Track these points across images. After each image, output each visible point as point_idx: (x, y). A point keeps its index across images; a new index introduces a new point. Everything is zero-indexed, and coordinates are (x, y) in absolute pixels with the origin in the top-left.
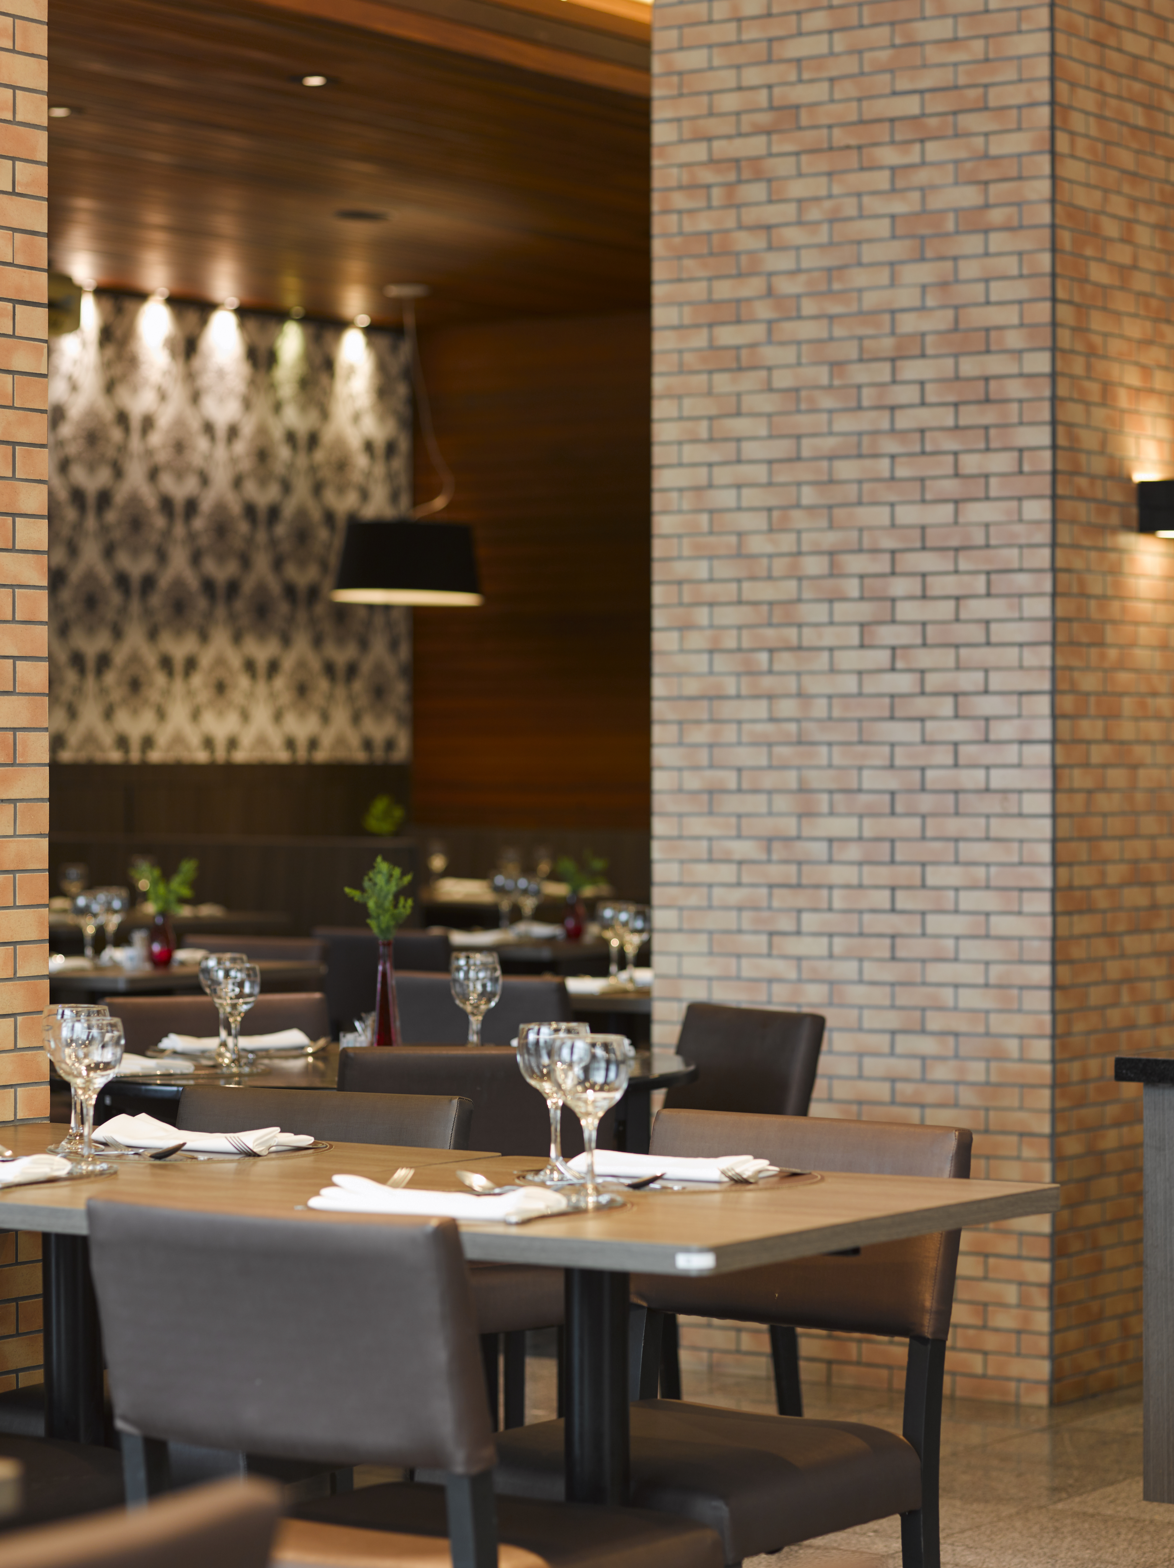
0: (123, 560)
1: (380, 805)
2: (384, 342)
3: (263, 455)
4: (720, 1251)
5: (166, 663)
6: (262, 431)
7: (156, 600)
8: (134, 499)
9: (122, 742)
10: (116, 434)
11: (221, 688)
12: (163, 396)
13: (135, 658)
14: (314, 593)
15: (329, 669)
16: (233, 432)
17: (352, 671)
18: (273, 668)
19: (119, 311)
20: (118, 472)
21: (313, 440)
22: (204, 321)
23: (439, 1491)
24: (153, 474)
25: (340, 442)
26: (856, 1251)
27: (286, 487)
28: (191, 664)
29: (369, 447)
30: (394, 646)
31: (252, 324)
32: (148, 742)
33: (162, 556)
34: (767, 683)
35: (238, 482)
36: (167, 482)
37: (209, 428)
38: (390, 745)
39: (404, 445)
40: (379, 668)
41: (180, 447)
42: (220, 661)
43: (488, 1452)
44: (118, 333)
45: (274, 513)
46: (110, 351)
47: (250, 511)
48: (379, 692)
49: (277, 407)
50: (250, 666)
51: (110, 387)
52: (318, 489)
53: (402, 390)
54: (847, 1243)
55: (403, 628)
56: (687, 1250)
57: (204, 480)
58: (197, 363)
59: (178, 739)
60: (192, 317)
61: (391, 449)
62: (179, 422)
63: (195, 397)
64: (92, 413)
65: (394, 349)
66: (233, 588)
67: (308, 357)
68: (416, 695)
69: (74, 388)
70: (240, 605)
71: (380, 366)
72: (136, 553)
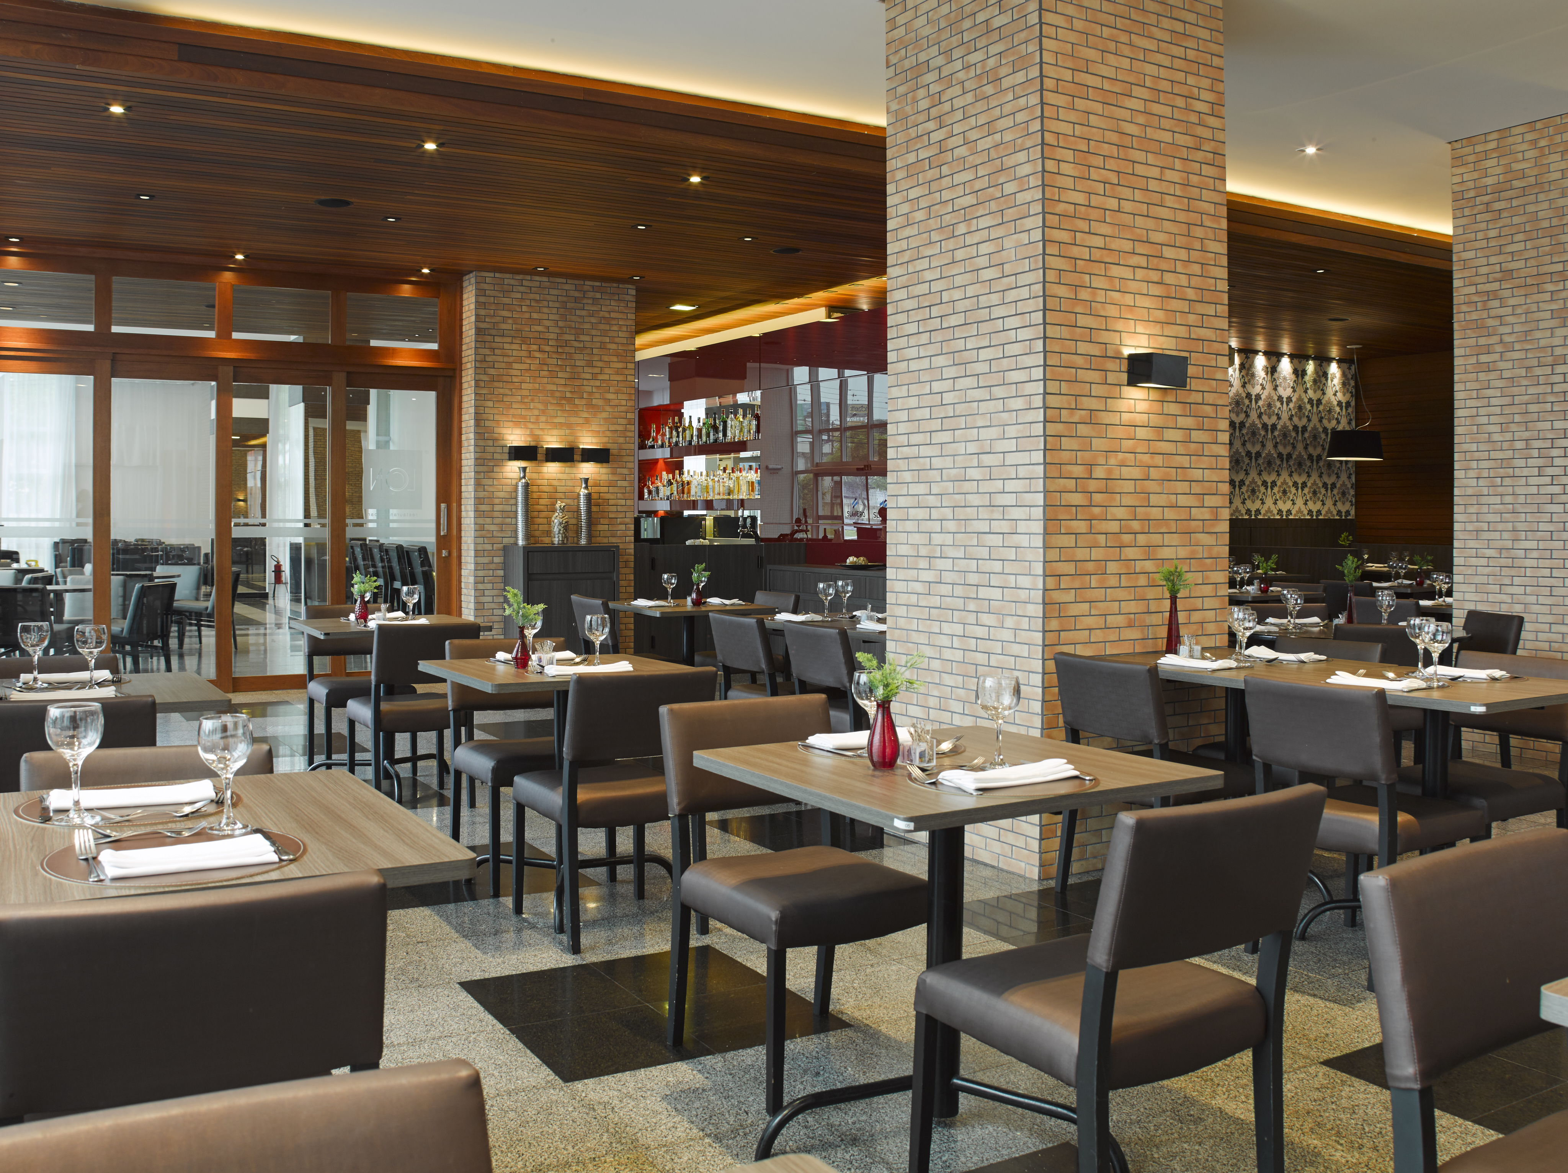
0: (1249, 447)
2: (1345, 365)
3: (1300, 408)
4: (1487, 705)
5: (1265, 483)
6: (1300, 399)
7: (1261, 461)
8: (1253, 424)
9: (1248, 511)
10: (1247, 402)
11: (1285, 492)
12: (1263, 388)
13: (1254, 481)
14: (1319, 457)
15: (1325, 485)
16: (1289, 399)
17: (1334, 485)
18: (1304, 485)
19: (1247, 358)
20: (1247, 416)
21: (1319, 402)
22: (1279, 361)
23: (1375, 789)
24: (1260, 416)
25: (1329, 402)
26: (1542, 708)
27: (1309, 420)
28: (1274, 484)
29: (1340, 404)
30: (1349, 477)
31: (1295, 361)
32: (1258, 512)
33: (1263, 445)
34: (1500, 490)
35: (1291, 419)
36: (1265, 418)
37: (1280, 398)
38: (1348, 513)
39: (1353, 403)
40: (1344, 484)
41: (1269, 406)
42: (1285, 483)
43: (1395, 776)
44: (1247, 366)
45: (1304, 428)
46: (1244, 372)
47: (1295, 428)
48: (1344, 494)
49: (1306, 392)
50: (1295, 484)
51: (1244, 386)
52: (1321, 419)
53: (1352, 383)
54: (1540, 705)
55: (1353, 470)
56: (1475, 705)
57: (1279, 418)
58: (1276, 375)
59: (1269, 510)
60: (1274, 359)
61: (1348, 404)
62: (1269, 397)
63: (1275, 389)
64: (1237, 394)
65: (1349, 368)
66: (1289, 456)
67: (1316, 372)
68: (1356, 495)
69: (1231, 385)
70: (1291, 463)
71: (1344, 374)
72: (1253, 444)
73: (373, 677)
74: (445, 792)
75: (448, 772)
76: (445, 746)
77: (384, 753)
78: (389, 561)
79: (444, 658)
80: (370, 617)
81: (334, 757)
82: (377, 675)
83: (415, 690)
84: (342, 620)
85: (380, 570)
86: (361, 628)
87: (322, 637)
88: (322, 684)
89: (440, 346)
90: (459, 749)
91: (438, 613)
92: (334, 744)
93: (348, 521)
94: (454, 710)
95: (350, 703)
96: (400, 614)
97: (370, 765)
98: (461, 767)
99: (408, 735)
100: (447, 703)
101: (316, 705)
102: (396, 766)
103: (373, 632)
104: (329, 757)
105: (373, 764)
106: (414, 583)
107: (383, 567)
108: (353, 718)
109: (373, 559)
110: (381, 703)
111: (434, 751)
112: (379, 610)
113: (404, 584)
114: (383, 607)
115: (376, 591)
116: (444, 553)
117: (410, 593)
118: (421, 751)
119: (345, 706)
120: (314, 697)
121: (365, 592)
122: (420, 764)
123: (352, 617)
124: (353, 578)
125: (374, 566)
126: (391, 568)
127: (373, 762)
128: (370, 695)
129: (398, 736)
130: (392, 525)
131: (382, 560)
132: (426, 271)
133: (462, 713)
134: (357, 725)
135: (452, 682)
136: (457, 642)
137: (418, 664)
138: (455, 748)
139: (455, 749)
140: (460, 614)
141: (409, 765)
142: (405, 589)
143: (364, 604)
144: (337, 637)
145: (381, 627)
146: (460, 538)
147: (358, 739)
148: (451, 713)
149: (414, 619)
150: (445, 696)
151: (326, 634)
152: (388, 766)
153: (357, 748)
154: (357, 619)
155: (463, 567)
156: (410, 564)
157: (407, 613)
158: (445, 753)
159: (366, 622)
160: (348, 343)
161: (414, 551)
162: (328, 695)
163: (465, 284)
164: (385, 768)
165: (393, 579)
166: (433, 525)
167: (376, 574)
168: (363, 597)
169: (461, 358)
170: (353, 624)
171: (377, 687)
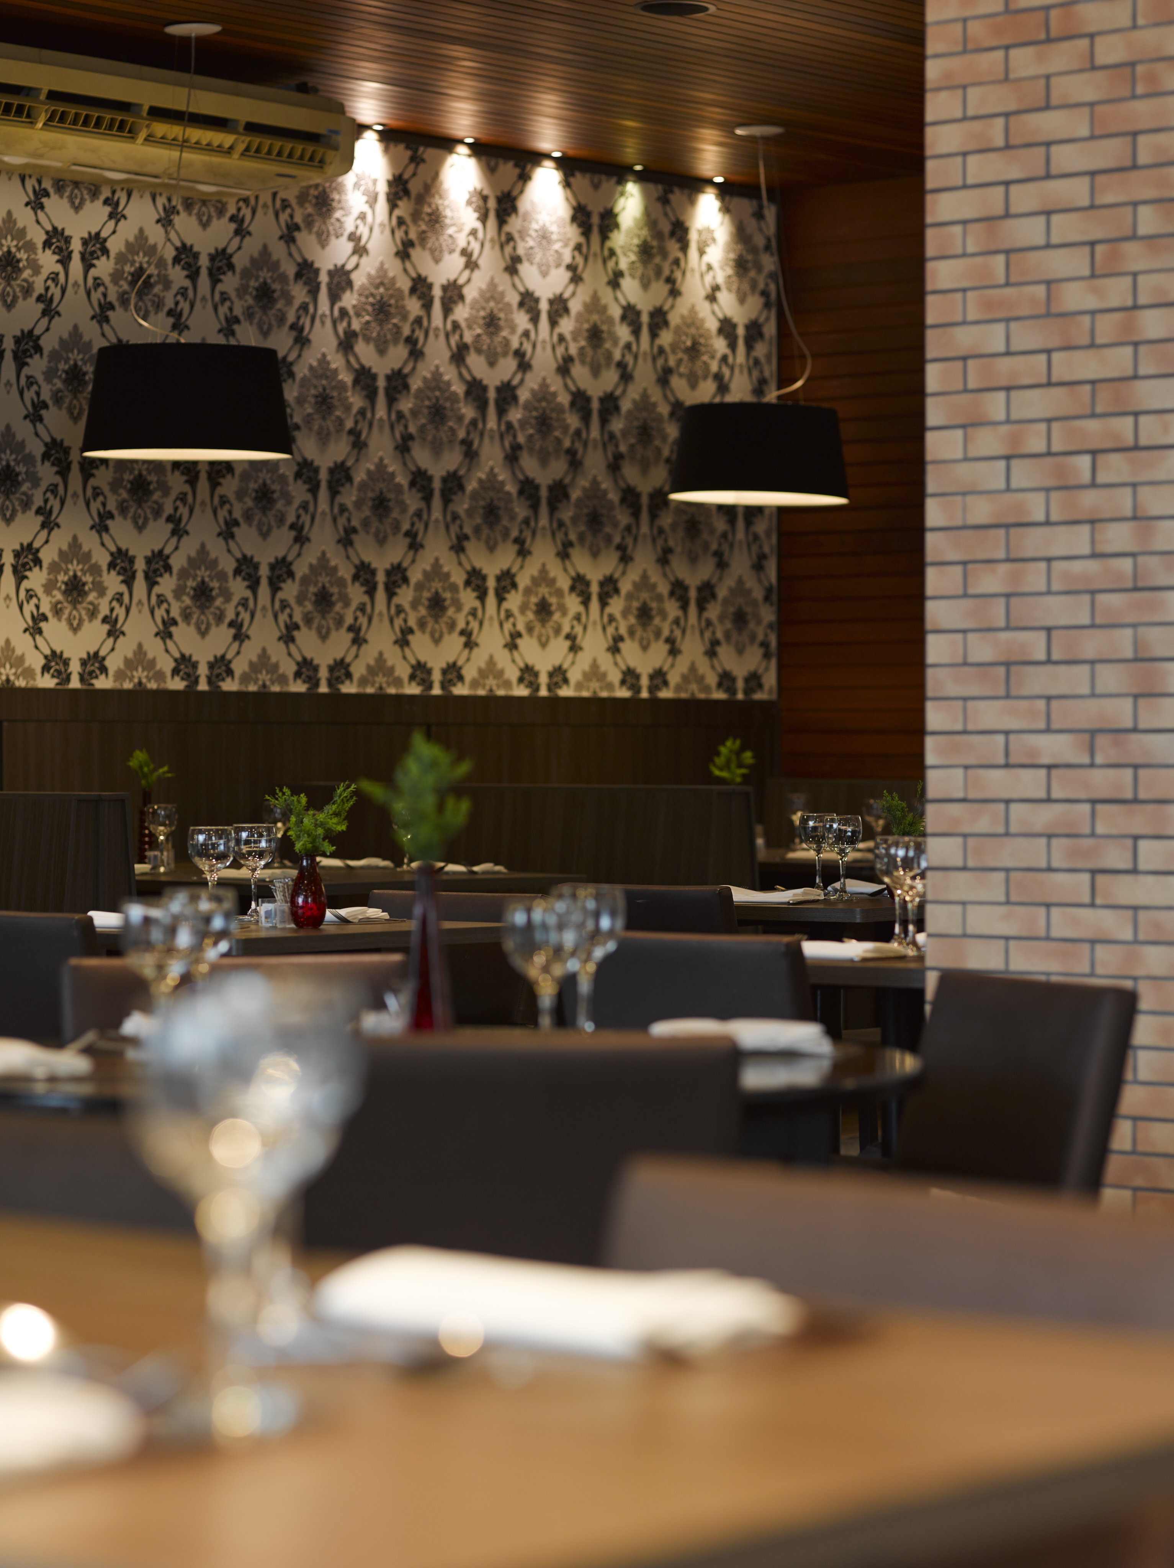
0: (421, 456)
1: (728, 747)
2: (746, 205)
3: (595, 336)
5: (476, 579)
6: (595, 305)
7: (462, 505)
8: (436, 382)
9: (420, 672)
10: (414, 306)
11: (544, 610)
12: (471, 264)
13: (436, 572)
14: (659, 500)
15: (679, 590)
16: (559, 306)
17: (707, 592)
18: (609, 587)
19: (416, 160)
20: (416, 354)
21: (659, 318)
22: (525, 178)
24: (459, 356)
25: (692, 321)
27: (626, 377)
28: (507, 582)
29: (727, 327)
30: (758, 566)
31: (581, 180)
32: (453, 672)
33: (471, 454)
35: (564, 368)
36: (476, 363)
37: (528, 301)
38: (754, 680)
39: (770, 329)
40: (740, 589)
41: (492, 323)
42: (543, 578)
44: (414, 187)
45: (610, 403)
46: (404, 208)
47: (580, 400)
48: (740, 619)
49: (615, 282)
50: (580, 585)
51: (404, 253)
52: (664, 378)
53: (769, 263)
55: (770, 545)
57: (524, 366)
58: (514, 224)
59: (491, 669)
60: (508, 169)
61: (754, 331)
62: (492, 293)
63: (512, 267)
64: (381, 280)
65: (759, 215)
66: (559, 491)
67: (650, 220)
68: (783, 624)
69: (360, 250)
70: (566, 514)
71: (741, 234)
72: (437, 449)
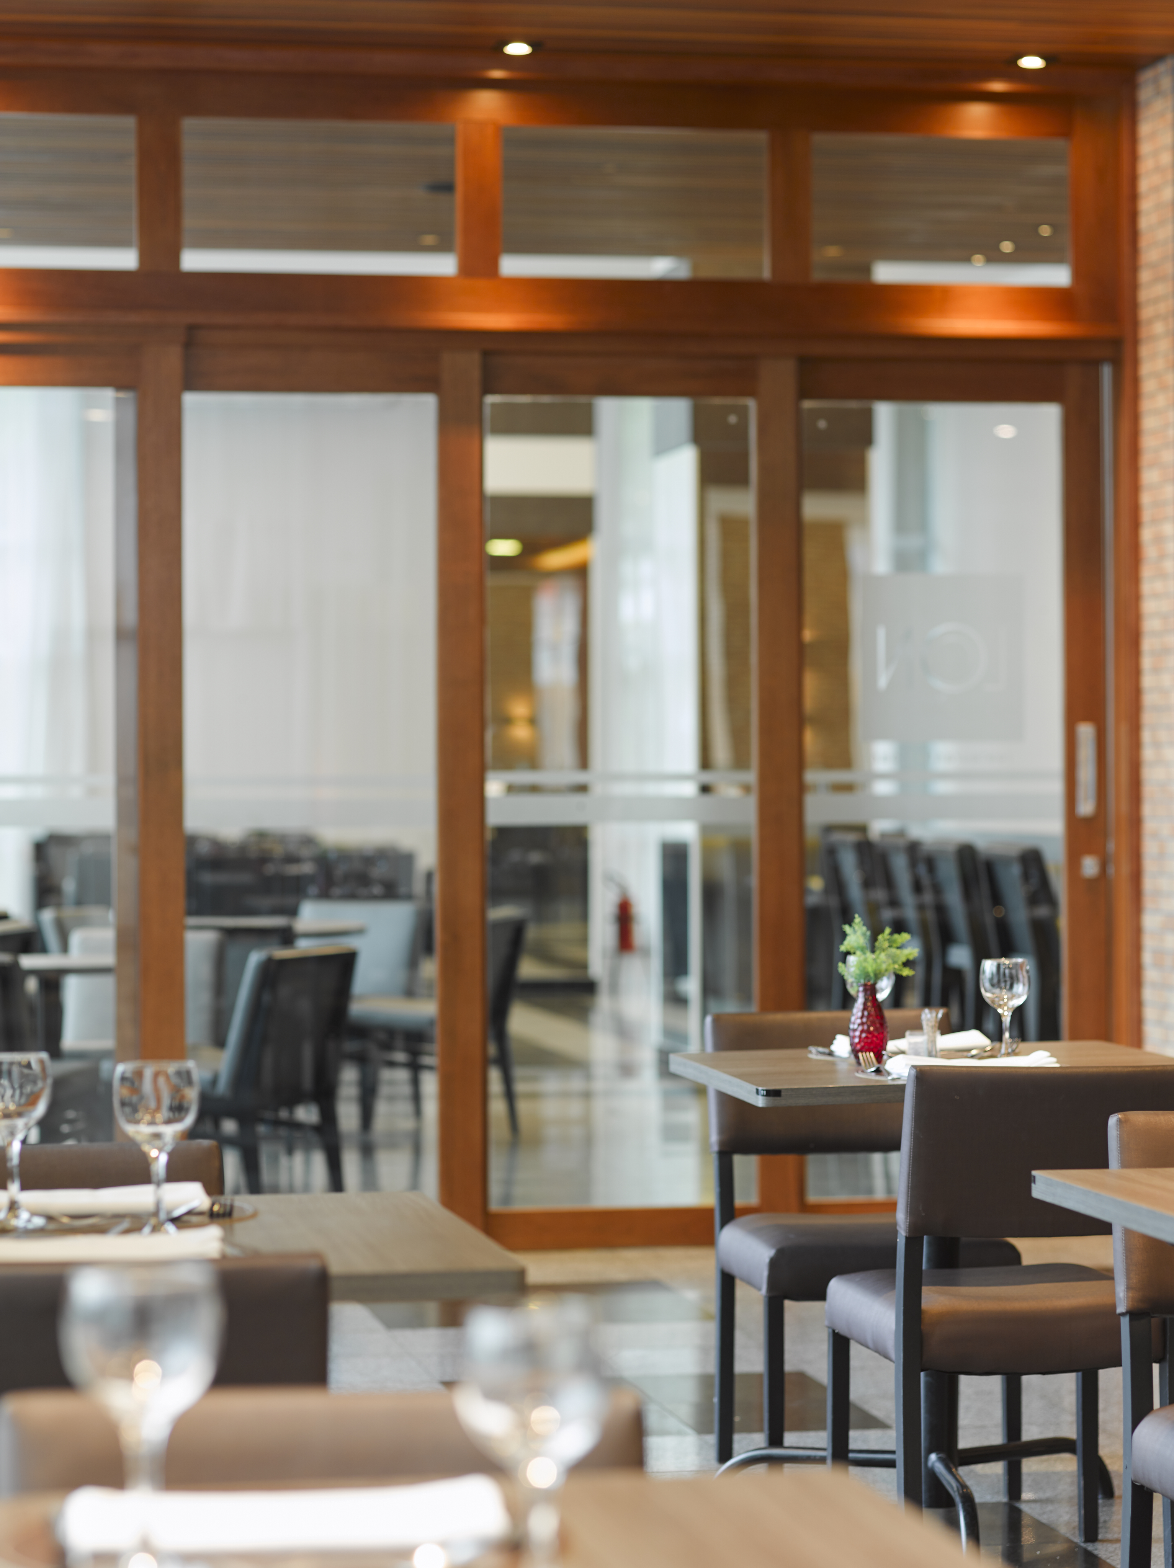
73: (901, 1217)
74: (1102, 1550)
75: (1109, 1493)
76: (1102, 1416)
77: (931, 1431)
78: (937, 889)
79: (1104, 1164)
80: (892, 1045)
81: (790, 1438)
82: (912, 1211)
83: (1014, 1257)
84: (814, 1053)
85: (910, 913)
86: (867, 1076)
87: (760, 1102)
88: (756, 1232)
89: (1077, 274)
90: (1146, 1427)
91: (1075, 1036)
92: (791, 1404)
93: (812, 776)
94: (1133, 1314)
95: (837, 1287)
96: (974, 1038)
97: (891, 1464)
98: (1151, 1479)
99: (994, 1384)
100: (1113, 1293)
101: (741, 1291)
102: (963, 1471)
103: (902, 1088)
104: (776, 1440)
105: (900, 1463)
106: (1007, 949)
107: (921, 908)
108: (843, 1330)
109: (889, 882)
110: (925, 1289)
111: (1070, 1430)
112: (917, 1027)
113: (980, 954)
114: (930, 1016)
115: (906, 972)
116: (1090, 866)
117: (1005, 980)
118: (1030, 1432)
119: (821, 1295)
120: (735, 1270)
121: (878, 976)
122: (1030, 1466)
123: (842, 1046)
124: (844, 935)
125: (894, 903)
126: (941, 910)
127: (899, 1458)
128: (893, 1266)
129: (968, 1385)
130: (943, 788)
131: (918, 888)
132: (1032, 62)
133: (1155, 1321)
134: (855, 1350)
135: (1128, 1232)
136: (1140, 1118)
137: (1031, 1180)
138: (1136, 1422)
139: (1135, 1425)
140: (1137, 1040)
141: (997, 1469)
142: (989, 966)
143: (875, 1009)
144: (802, 1102)
145: (922, 1075)
146: (1135, 822)
147: (858, 1391)
148: (1125, 1323)
149: (1014, 1053)
150: (1104, 1275)
151: (770, 1093)
152: (940, 1468)
153: (853, 1417)
154: (855, 1052)
155: (1148, 903)
156: (997, 898)
157: (996, 1036)
158: (1102, 1440)
159: (879, 1058)
160: (818, 276)
161: (1006, 860)
162: (773, 1264)
163: (1145, 93)
164: (933, 1476)
165: (947, 937)
166: (1056, 787)
167: (899, 927)
168: (871, 990)
169: (1134, 306)
170: (842, 1067)
171: (913, 1242)
